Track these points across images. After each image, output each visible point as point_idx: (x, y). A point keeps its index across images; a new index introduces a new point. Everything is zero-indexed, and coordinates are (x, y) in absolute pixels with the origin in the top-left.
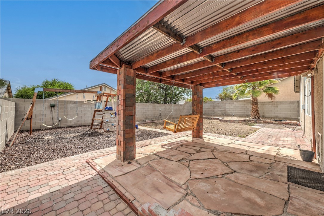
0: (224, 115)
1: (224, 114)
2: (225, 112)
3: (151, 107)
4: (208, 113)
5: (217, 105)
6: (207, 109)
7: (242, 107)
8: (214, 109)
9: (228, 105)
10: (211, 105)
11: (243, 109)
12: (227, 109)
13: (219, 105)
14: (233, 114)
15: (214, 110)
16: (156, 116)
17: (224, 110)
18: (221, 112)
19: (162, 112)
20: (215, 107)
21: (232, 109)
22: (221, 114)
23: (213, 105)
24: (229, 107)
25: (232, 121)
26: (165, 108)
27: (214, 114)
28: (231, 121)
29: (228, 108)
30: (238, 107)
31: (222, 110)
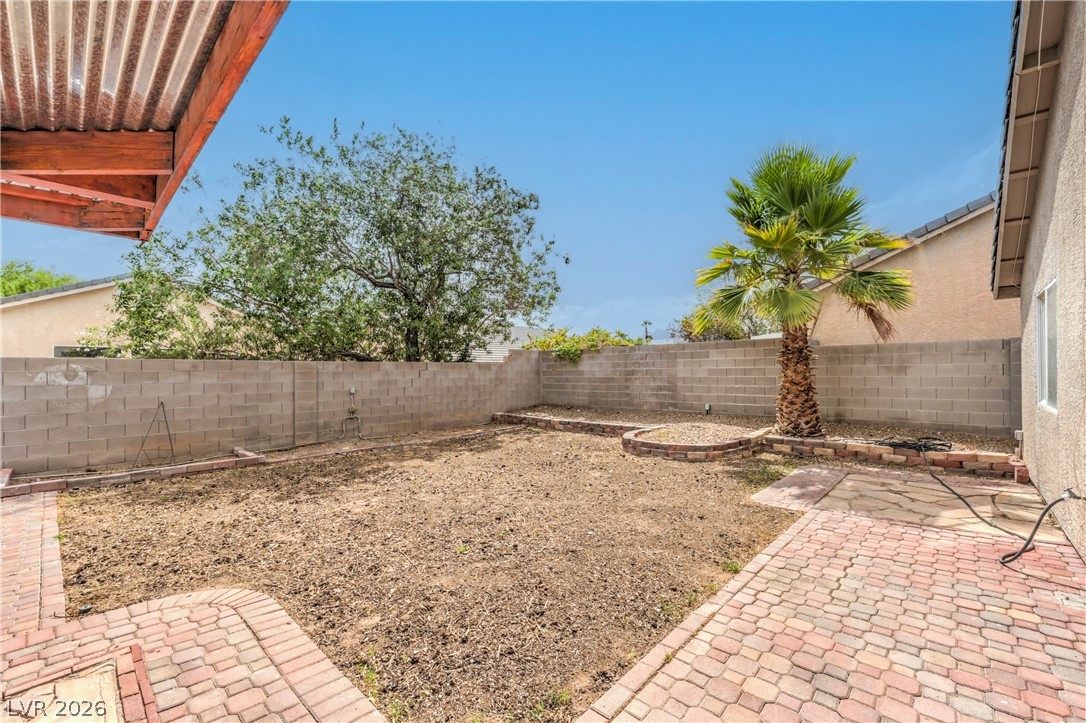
0: (671, 409)
1: (671, 405)
2: (673, 397)
3: (287, 380)
4: (607, 403)
5: (642, 365)
6: (602, 380)
7: (745, 372)
8: (627, 380)
9: (685, 364)
10: (618, 365)
11: (748, 381)
12: (680, 384)
13: (647, 364)
14: (707, 408)
15: (627, 387)
17: (669, 390)
18: (657, 396)
20: (633, 373)
21: (700, 380)
22: (657, 404)
23: (626, 365)
24: (689, 375)
25: (675, 448)
26: (380, 383)
27: (627, 403)
28: (670, 447)
29: (684, 380)
30: (727, 372)
31: (660, 388)
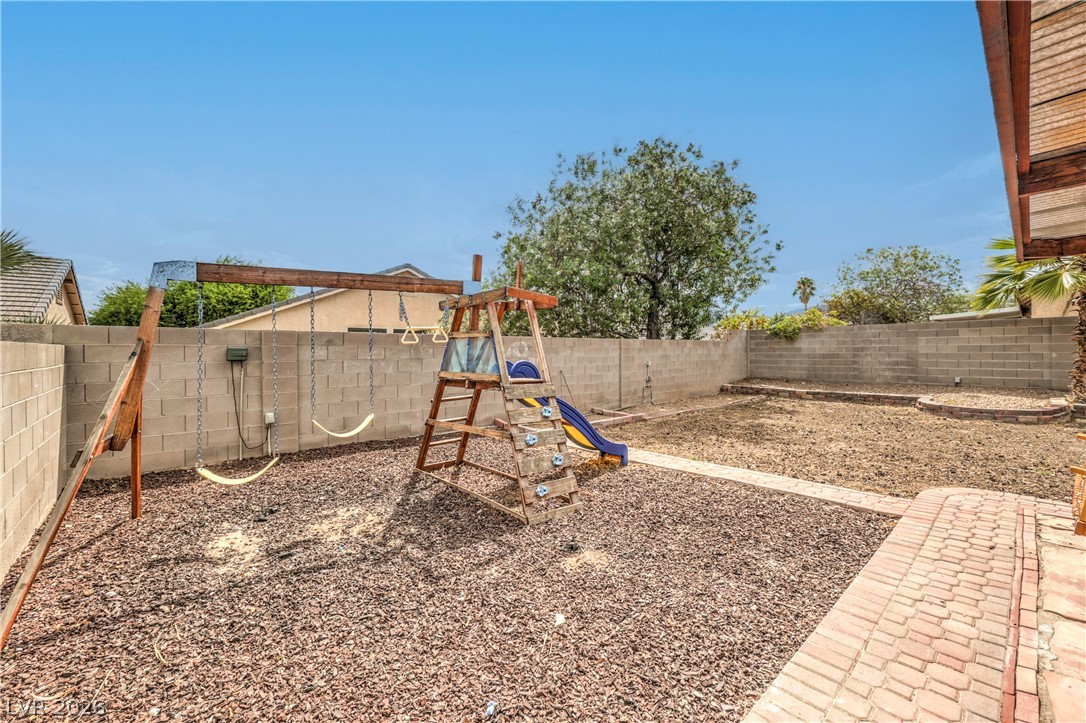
0: (910, 382)
1: (910, 378)
2: (912, 371)
3: (616, 354)
4: (830, 376)
5: (874, 342)
6: (824, 356)
7: (1004, 348)
8: (854, 356)
9: (928, 342)
10: (844, 342)
11: (1008, 357)
12: (922, 359)
13: (880, 342)
14: (957, 380)
15: (855, 363)
16: (635, 392)
17: (908, 364)
18: (893, 370)
19: (653, 372)
20: (862, 349)
21: (947, 356)
22: (892, 377)
23: (854, 342)
24: (934, 351)
25: (1003, 412)
26: (662, 357)
27: (855, 377)
28: (997, 412)
29: (927, 355)
30: (981, 348)
31: (897, 363)
